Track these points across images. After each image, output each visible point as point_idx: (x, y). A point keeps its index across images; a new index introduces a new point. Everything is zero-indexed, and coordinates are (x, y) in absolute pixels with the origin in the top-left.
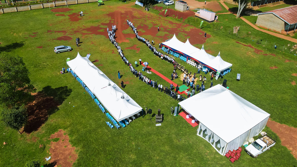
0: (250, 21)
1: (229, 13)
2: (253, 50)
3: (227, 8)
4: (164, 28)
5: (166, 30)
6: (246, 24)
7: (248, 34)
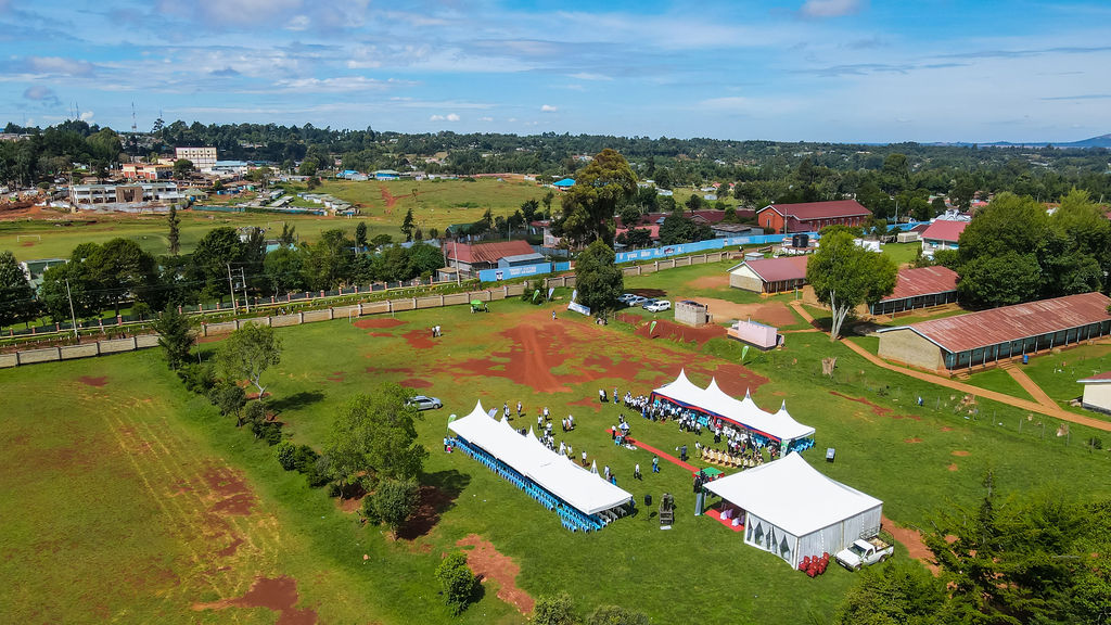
0: (867, 349)
1: (814, 330)
2: (869, 408)
3: (809, 318)
4: (652, 364)
5: (656, 366)
6: (855, 355)
7: (858, 376)
